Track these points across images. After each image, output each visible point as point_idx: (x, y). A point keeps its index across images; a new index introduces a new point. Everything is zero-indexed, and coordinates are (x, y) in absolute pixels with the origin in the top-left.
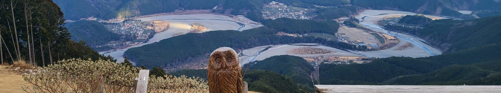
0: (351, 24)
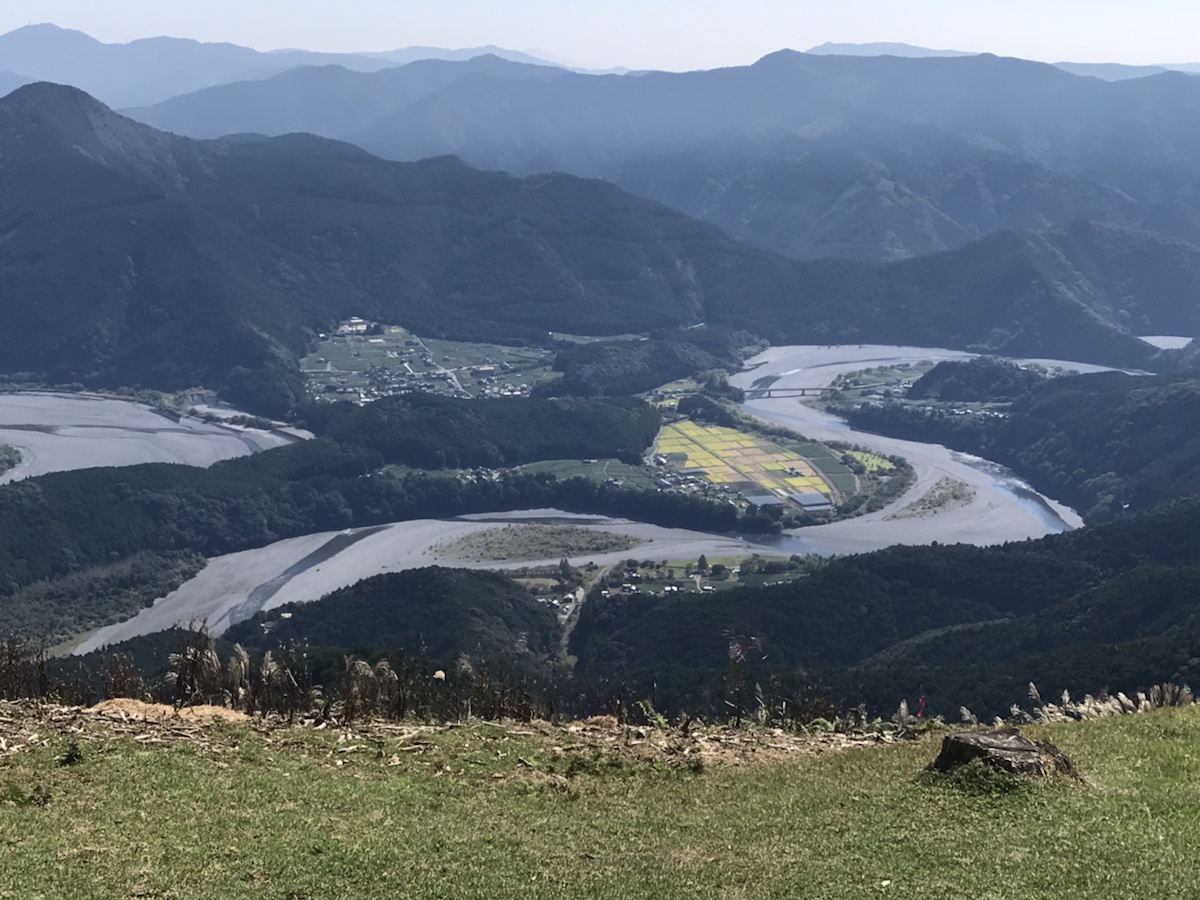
0: (711, 410)
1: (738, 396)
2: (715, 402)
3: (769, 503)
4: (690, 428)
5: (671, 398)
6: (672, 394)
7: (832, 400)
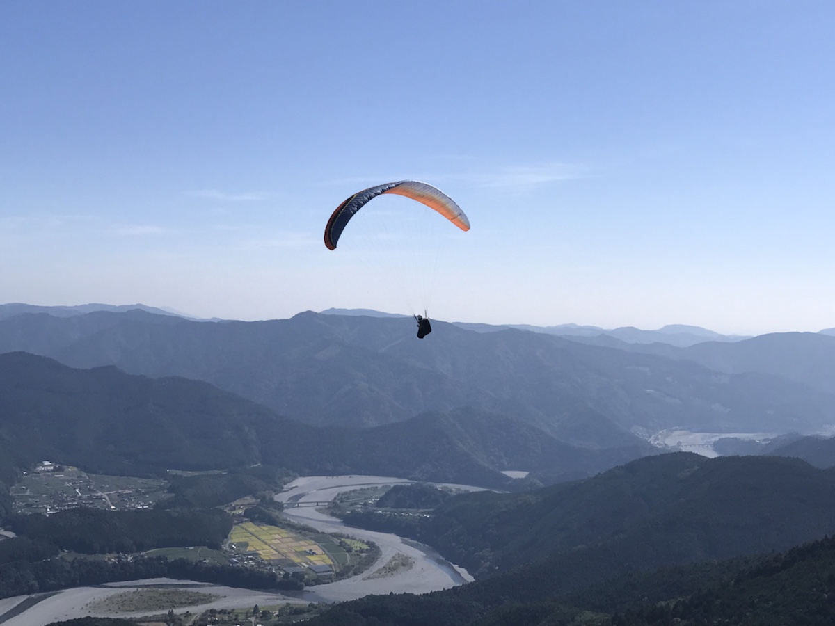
1: (280, 507)
2: (266, 511)
3: (297, 571)
4: (252, 527)
5: (240, 508)
6: (240, 506)
7: (334, 508)
